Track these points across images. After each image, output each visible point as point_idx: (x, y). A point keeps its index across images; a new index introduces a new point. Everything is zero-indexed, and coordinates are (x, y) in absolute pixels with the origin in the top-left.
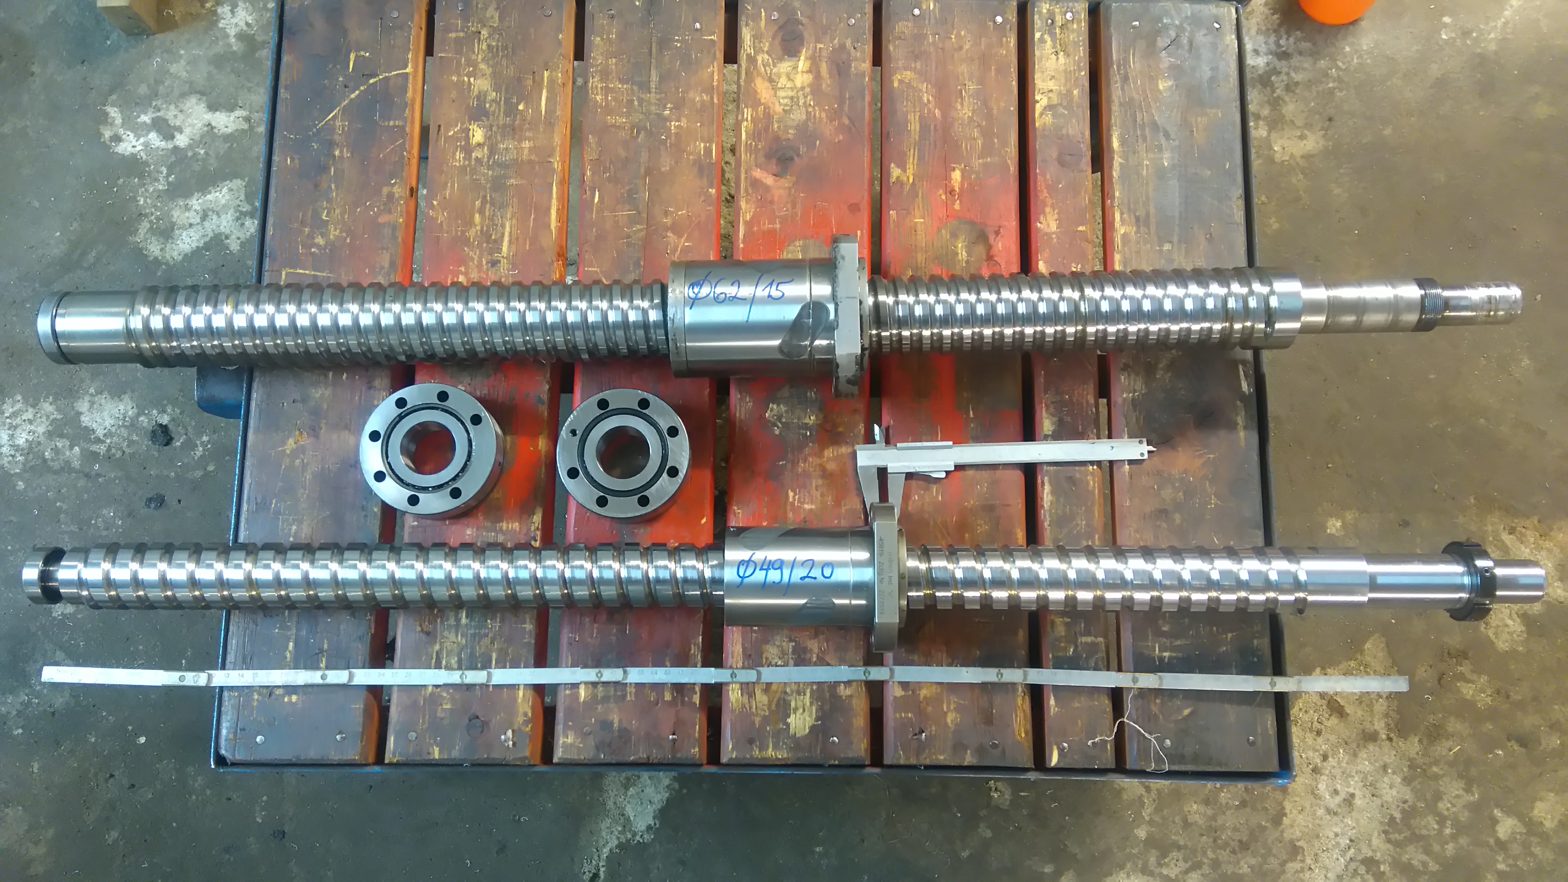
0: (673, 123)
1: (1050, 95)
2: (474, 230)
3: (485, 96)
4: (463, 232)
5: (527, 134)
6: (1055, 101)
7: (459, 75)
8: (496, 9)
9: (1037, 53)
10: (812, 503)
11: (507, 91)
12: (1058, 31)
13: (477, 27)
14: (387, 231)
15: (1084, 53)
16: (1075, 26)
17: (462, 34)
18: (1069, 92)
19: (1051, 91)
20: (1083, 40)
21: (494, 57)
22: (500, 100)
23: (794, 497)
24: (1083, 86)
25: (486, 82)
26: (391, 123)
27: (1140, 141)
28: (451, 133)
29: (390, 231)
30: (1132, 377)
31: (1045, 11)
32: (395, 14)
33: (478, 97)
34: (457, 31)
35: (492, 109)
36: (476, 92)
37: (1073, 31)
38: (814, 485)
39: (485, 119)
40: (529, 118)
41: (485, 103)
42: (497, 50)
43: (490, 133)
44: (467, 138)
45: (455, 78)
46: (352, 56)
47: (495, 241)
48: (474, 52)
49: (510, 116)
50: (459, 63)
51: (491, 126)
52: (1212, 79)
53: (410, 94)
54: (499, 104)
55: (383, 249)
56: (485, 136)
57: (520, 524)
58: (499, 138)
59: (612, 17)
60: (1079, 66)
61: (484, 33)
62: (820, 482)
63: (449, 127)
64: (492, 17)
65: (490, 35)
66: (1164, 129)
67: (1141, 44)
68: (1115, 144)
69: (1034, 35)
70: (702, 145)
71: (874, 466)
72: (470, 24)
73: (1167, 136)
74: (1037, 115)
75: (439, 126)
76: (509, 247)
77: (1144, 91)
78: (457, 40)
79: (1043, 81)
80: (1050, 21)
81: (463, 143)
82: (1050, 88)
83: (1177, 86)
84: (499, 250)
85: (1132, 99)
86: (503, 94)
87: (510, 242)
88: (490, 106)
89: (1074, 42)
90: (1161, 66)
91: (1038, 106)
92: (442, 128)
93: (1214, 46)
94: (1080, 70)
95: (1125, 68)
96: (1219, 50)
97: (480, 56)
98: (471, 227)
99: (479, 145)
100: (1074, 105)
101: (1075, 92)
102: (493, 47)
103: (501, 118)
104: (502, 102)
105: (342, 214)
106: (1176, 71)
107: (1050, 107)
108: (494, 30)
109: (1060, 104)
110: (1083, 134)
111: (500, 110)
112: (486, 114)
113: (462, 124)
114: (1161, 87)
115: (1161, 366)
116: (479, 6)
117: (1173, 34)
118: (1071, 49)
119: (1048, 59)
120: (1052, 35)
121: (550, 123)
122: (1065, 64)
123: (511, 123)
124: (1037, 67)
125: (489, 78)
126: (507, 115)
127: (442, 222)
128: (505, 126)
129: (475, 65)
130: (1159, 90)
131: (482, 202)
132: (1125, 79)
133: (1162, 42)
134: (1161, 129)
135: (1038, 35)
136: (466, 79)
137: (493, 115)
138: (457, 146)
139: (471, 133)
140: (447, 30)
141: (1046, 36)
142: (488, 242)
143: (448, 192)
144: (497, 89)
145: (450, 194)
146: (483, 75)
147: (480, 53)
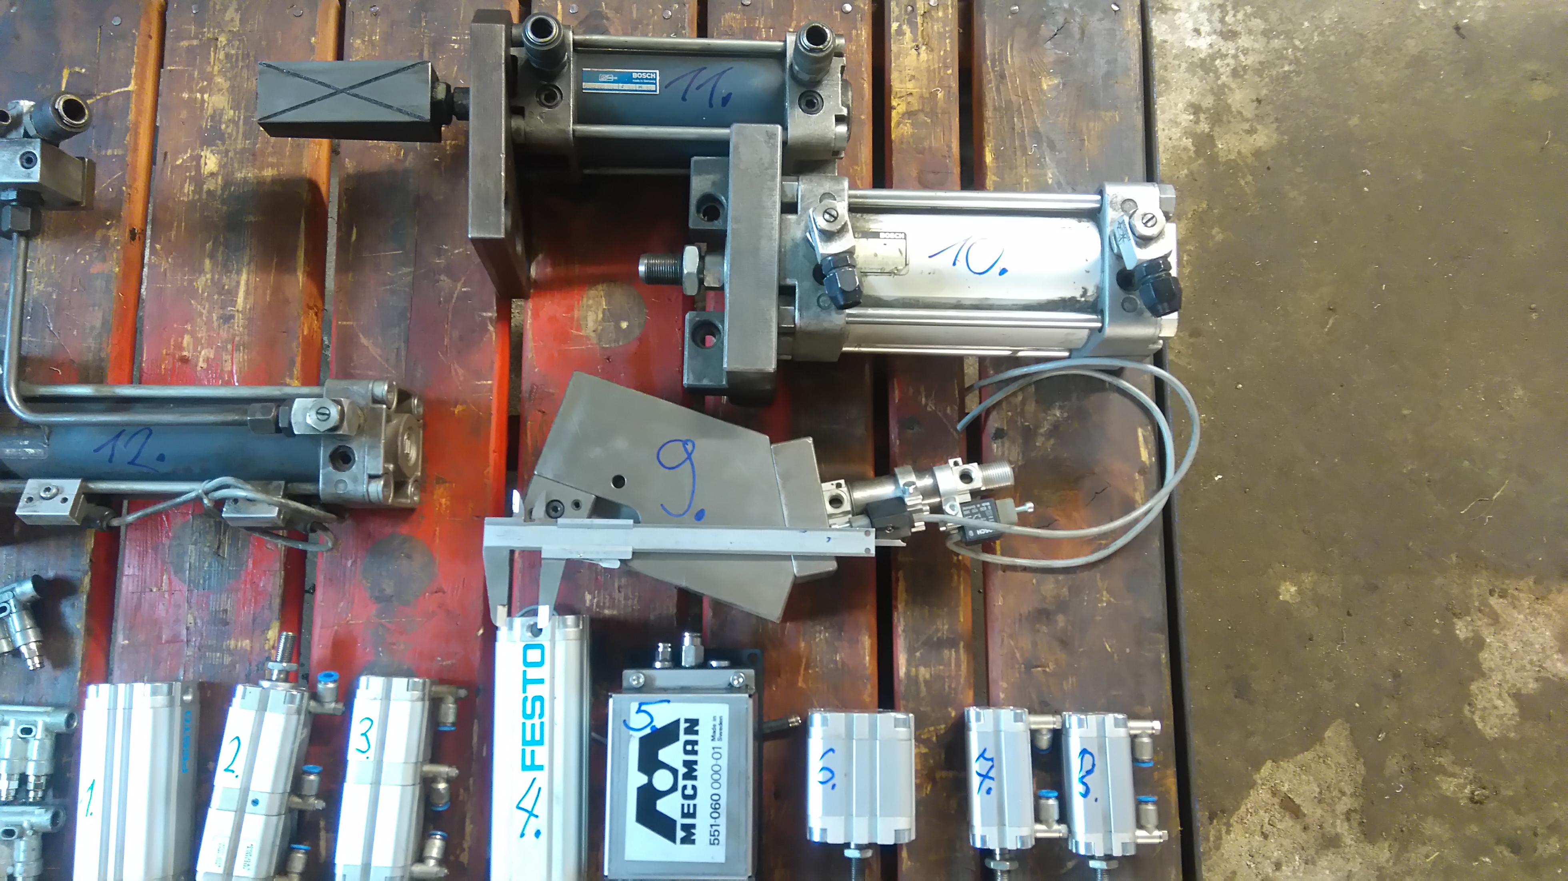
1: (910, 99)
2: (203, 279)
3: (221, 115)
4: (191, 283)
5: (271, 160)
6: (916, 107)
7: (191, 91)
9: (894, 48)
11: (247, 109)
12: (919, 20)
13: (214, 33)
14: (99, 284)
15: (951, 48)
16: (940, 14)
17: (196, 42)
18: (933, 95)
19: (911, 94)
20: (951, 31)
21: (233, 67)
22: (239, 118)
24: (950, 87)
25: (222, 98)
26: (107, 150)
27: (1019, 153)
28: (179, 162)
29: (104, 283)
30: (1007, 445)
32: (117, 21)
33: (213, 117)
34: (190, 38)
35: (229, 130)
36: (210, 112)
37: (938, 20)
39: (219, 142)
41: (220, 123)
42: (237, 60)
43: (225, 160)
44: (198, 167)
45: (185, 95)
46: (65, 73)
47: (229, 292)
48: (210, 63)
49: (251, 139)
50: (191, 77)
51: (227, 152)
52: (1109, 75)
53: (130, 114)
54: (237, 126)
55: (94, 305)
56: (220, 163)
58: (236, 165)
59: (376, 14)
60: (945, 63)
61: (222, 39)
63: (177, 153)
64: (232, 20)
65: (228, 42)
66: (1048, 137)
67: (1022, 33)
68: (989, 158)
69: (891, 26)
72: (205, 30)
73: (1052, 147)
74: (893, 124)
75: (166, 154)
76: (246, 298)
77: (1024, 92)
78: (190, 49)
79: (901, 82)
80: (909, 10)
81: (193, 174)
82: (909, 91)
83: (1064, 84)
84: (234, 303)
85: (1009, 102)
86: (242, 111)
87: (247, 293)
88: (227, 127)
89: (939, 33)
90: (1045, 61)
91: (894, 113)
92: (169, 156)
93: (1112, 33)
94: (946, 67)
95: (1001, 64)
96: (1118, 38)
97: (216, 68)
98: (200, 276)
99: (212, 174)
100: (939, 111)
101: (940, 95)
102: (232, 55)
103: (239, 142)
104: (241, 122)
105: (48, 264)
106: (1064, 67)
107: (909, 114)
108: (234, 36)
109: (922, 111)
110: (949, 147)
111: (238, 132)
112: (221, 136)
113: (193, 150)
114: (1045, 87)
115: (1042, 431)
116: (217, 7)
117: (1060, 19)
118: (935, 43)
119: (907, 55)
120: (913, 25)
122: (928, 60)
123: (252, 147)
124: (893, 65)
125: (226, 94)
126: (246, 137)
127: (165, 270)
128: (244, 151)
129: (210, 78)
130: (1042, 90)
131: (213, 245)
132: (1002, 76)
133: (1046, 30)
134: (1044, 139)
135: (895, 26)
136: (199, 95)
137: (230, 138)
138: (186, 177)
139: (203, 161)
140: (180, 38)
141: (905, 27)
142: (220, 294)
143: (173, 233)
144: (236, 107)
145: (176, 236)
146: (220, 90)
147: (216, 62)
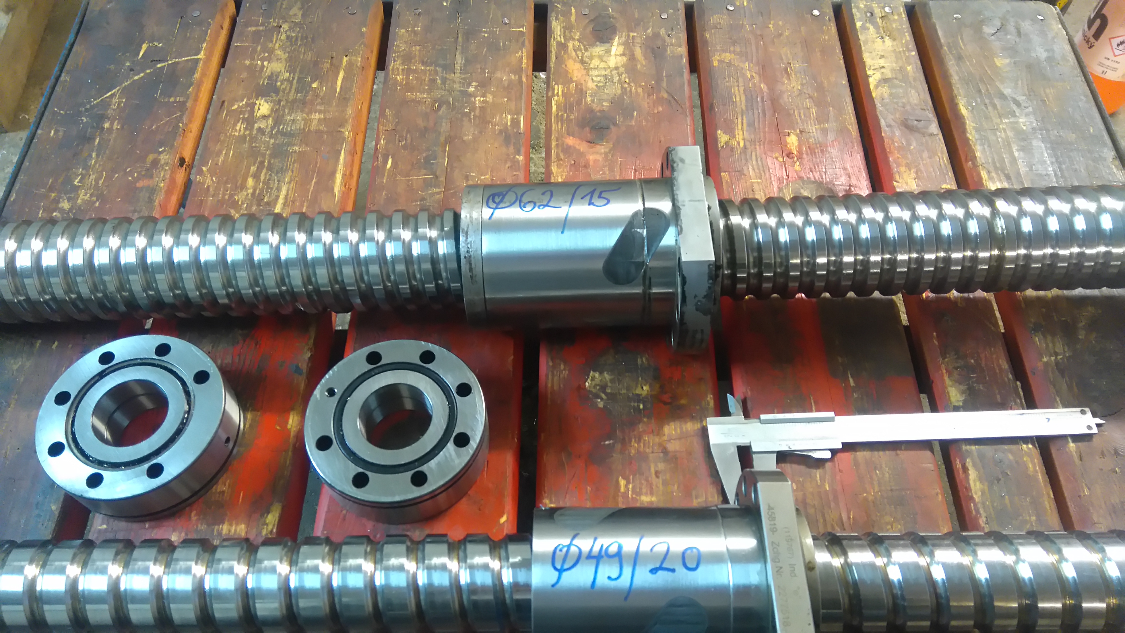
0: (477, 99)
1: (883, 70)
2: (244, 192)
3: (277, 76)
4: (231, 196)
5: (318, 107)
6: (889, 75)
7: (253, 59)
8: (300, 9)
9: (862, 37)
10: (652, 494)
11: (301, 72)
12: (879, 21)
13: (278, 22)
14: (144, 195)
15: (910, 39)
16: (896, 17)
17: (261, 28)
18: (902, 69)
19: (883, 67)
20: (905, 29)
21: (292, 45)
22: (293, 78)
23: (626, 486)
24: (915, 63)
25: (280, 65)
26: (172, 99)
27: (990, 108)
28: (235, 107)
29: (148, 195)
30: (1049, 338)
31: (862, 6)
32: (196, 13)
33: (270, 77)
34: (258, 25)
35: (283, 86)
36: (268, 73)
37: (894, 20)
38: (653, 470)
39: (274, 95)
40: (321, 94)
41: (276, 82)
42: (296, 40)
43: (277, 107)
44: (252, 111)
45: (247, 62)
46: (144, 47)
47: (268, 203)
48: (272, 42)
49: (302, 92)
50: (254, 51)
51: (280, 101)
52: (1050, 59)
53: (197, 75)
54: (291, 83)
56: (272, 109)
57: (248, 526)
58: (287, 111)
59: (419, 14)
60: (907, 48)
61: (285, 26)
62: (661, 466)
63: (234, 100)
64: (295, 15)
65: (290, 28)
66: (1012, 98)
67: (968, 32)
68: (964, 111)
69: (854, 24)
70: (509, 117)
71: (733, 444)
72: (272, 20)
73: (1018, 104)
74: (872, 87)
75: (224, 102)
77: (982, 68)
78: (257, 33)
79: (873, 59)
80: (869, 14)
81: (246, 116)
82: (882, 65)
83: (1015, 63)
85: (971, 74)
86: (297, 75)
87: (284, 204)
88: (282, 84)
89: (897, 29)
90: (994, 48)
91: (871, 80)
92: (226, 103)
93: (1043, 33)
94: (909, 50)
95: (956, 49)
96: (1049, 36)
97: (277, 45)
98: (241, 190)
99: (264, 117)
100: (911, 79)
101: (909, 68)
102: (292, 38)
103: (292, 94)
104: (295, 81)
105: (97, 180)
106: (1011, 51)
107: (885, 81)
108: (295, 25)
109: (895, 78)
110: (923, 102)
111: (291, 87)
112: (277, 91)
113: (248, 99)
114: (999, 64)
115: (1081, 325)
116: (284, 6)
117: (997, 23)
118: (895, 35)
119: (874, 42)
120: (874, 24)
121: (344, 99)
122: (892, 46)
123: (302, 98)
124: (863, 48)
125: (284, 62)
126: (297, 91)
127: (208, 187)
128: (294, 101)
129: (271, 51)
130: (997, 66)
131: (258, 168)
132: (959, 57)
133: (988, 29)
134: (1010, 99)
135: (859, 24)
136: (259, 62)
137: (284, 92)
138: (240, 118)
139: (256, 107)
140: (247, 25)
141: (868, 25)
142: (258, 205)
143: (221, 159)
144: (291, 70)
145: (223, 162)
146: (278, 59)
147: (278, 42)
